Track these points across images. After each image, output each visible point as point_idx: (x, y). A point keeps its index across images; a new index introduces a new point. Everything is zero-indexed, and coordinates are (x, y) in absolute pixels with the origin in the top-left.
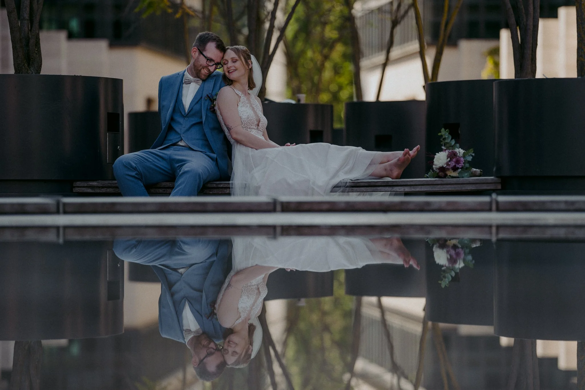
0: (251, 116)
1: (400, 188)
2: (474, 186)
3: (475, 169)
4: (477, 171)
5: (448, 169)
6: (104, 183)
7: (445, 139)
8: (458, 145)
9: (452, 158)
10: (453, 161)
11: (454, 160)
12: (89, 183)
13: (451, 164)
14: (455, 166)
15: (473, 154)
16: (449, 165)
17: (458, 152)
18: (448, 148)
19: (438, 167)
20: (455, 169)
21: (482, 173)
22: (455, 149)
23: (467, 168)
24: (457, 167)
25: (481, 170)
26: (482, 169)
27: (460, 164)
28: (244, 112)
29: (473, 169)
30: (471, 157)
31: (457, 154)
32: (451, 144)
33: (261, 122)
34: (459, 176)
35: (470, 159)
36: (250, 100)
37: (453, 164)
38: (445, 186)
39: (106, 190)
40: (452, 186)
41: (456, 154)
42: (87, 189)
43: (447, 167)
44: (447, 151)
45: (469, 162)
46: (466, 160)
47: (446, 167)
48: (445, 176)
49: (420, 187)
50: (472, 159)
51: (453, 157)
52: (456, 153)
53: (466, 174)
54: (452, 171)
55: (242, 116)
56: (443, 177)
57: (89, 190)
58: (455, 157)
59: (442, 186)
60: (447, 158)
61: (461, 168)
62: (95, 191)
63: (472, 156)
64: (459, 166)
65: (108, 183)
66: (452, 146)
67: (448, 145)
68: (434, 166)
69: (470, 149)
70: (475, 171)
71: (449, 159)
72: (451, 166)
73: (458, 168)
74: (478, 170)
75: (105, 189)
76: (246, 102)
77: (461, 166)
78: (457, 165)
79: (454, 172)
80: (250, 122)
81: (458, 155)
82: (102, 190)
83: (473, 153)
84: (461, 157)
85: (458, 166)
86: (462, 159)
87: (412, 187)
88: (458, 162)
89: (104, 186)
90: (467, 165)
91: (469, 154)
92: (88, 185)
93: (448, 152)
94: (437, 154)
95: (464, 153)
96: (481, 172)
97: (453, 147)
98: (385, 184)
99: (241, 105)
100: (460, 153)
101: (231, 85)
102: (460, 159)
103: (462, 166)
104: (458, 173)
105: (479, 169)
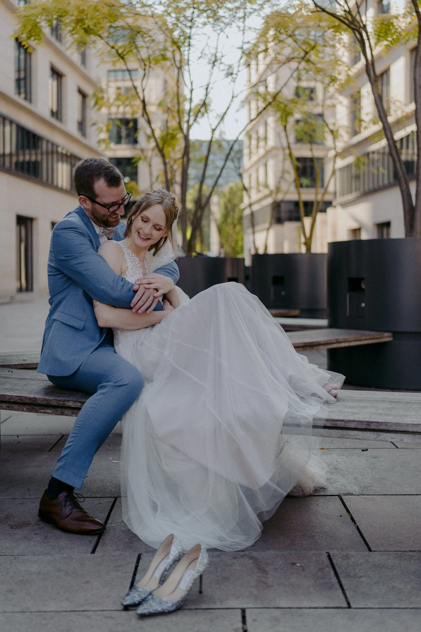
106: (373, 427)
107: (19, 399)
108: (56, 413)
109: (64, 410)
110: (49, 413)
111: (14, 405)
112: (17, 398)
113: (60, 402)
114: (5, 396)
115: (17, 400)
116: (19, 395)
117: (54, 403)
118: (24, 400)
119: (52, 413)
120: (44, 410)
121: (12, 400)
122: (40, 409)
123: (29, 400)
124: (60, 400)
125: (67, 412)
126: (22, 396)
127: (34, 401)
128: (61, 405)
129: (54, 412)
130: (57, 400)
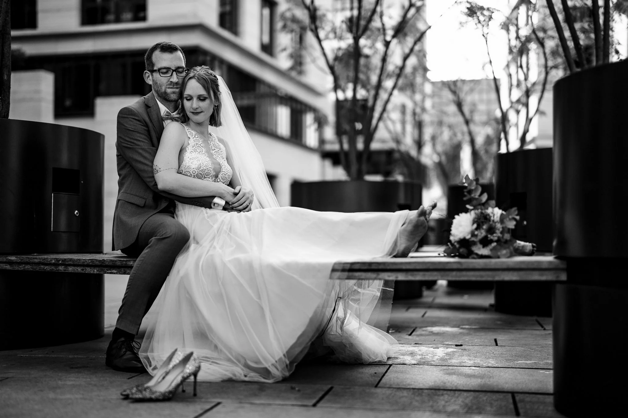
0: (204, 165)
1: (389, 274)
2: (515, 273)
3: (522, 243)
4: (527, 246)
5: (474, 243)
6: (22, 257)
7: (470, 192)
8: (493, 202)
9: (481, 224)
10: (483, 229)
11: (485, 227)
12: (8, 257)
13: (479, 234)
14: (486, 237)
15: (518, 218)
16: (476, 236)
17: (491, 215)
18: (475, 208)
19: (457, 238)
20: (485, 242)
21: (535, 249)
22: (487, 209)
23: (506, 242)
24: (489, 239)
25: (534, 245)
26: (534, 243)
27: (495, 235)
28: (194, 160)
29: (518, 242)
30: (514, 223)
31: (490, 217)
32: (481, 200)
33: (222, 173)
34: (492, 255)
35: (511, 225)
36: (208, 143)
37: (482, 233)
38: (464, 273)
39: (24, 267)
40: (477, 273)
41: (488, 217)
42: (6, 265)
43: (473, 239)
44: (473, 212)
45: (509, 231)
46: (506, 227)
47: (470, 238)
48: (470, 254)
49: (421, 273)
50: (516, 226)
51: (482, 222)
52: (489, 215)
53: (504, 252)
54: (481, 246)
55: (191, 165)
56: (466, 255)
57: (7, 267)
58: (486, 223)
59: (459, 273)
60: (473, 224)
61: (496, 241)
62: (13, 268)
63: (515, 219)
64: (494, 237)
65: (27, 258)
66: (483, 204)
67: (475, 202)
68: (452, 238)
69: (511, 207)
70: (523, 246)
71: (475, 226)
72: (480, 237)
73: (492, 241)
74: (527, 244)
75: (24, 265)
76: (202, 145)
77: (496, 238)
78: (489, 236)
79: (484, 247)
80: (202, 173)
81: (492, 218)
82: (20, 267)
83: (517, 215)
84: (497, 222)
85: (492, 238)
86: (499, 226)
87: (410, 273)
88: (491, 230)
89: (22, 261)
90: (507, 236)
91: (510, 217)
92: (7, 260)
93: (475, 213)
94: (456, 217)
95: (502, 214)
96: (533, 246)
97: (485, 205)
98: (366, 268)
99: (191, 150)
100: (494, 215)
101: (185, 124)
102: (495, 226)
103: (499, 237)
104: (491, 250)
105: (530, 242)
106: (373, 267)
107: (91, 262)
108: (120, 273)
109: (126, 269)
110: (115, 273)
111: (87, 268)
112: (90, 261)
113: (123, 262)
114: (80, 260)
115: (89, 263)
116: (91, 258)
117: (119, 263)
118: (95, 262)
119: (117, 273)
120: (110, 271)
121: (86, 263)
122: (108, 270)
123: (99, 262)
124: (123, 261)
125: (128, 271)
126: (94, 259)
127: (103, 262)
128: (124, 265)
129: (118, 272)
130: (121, 260)
